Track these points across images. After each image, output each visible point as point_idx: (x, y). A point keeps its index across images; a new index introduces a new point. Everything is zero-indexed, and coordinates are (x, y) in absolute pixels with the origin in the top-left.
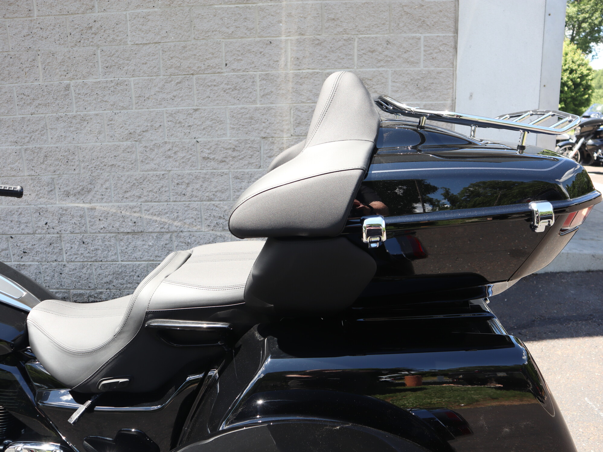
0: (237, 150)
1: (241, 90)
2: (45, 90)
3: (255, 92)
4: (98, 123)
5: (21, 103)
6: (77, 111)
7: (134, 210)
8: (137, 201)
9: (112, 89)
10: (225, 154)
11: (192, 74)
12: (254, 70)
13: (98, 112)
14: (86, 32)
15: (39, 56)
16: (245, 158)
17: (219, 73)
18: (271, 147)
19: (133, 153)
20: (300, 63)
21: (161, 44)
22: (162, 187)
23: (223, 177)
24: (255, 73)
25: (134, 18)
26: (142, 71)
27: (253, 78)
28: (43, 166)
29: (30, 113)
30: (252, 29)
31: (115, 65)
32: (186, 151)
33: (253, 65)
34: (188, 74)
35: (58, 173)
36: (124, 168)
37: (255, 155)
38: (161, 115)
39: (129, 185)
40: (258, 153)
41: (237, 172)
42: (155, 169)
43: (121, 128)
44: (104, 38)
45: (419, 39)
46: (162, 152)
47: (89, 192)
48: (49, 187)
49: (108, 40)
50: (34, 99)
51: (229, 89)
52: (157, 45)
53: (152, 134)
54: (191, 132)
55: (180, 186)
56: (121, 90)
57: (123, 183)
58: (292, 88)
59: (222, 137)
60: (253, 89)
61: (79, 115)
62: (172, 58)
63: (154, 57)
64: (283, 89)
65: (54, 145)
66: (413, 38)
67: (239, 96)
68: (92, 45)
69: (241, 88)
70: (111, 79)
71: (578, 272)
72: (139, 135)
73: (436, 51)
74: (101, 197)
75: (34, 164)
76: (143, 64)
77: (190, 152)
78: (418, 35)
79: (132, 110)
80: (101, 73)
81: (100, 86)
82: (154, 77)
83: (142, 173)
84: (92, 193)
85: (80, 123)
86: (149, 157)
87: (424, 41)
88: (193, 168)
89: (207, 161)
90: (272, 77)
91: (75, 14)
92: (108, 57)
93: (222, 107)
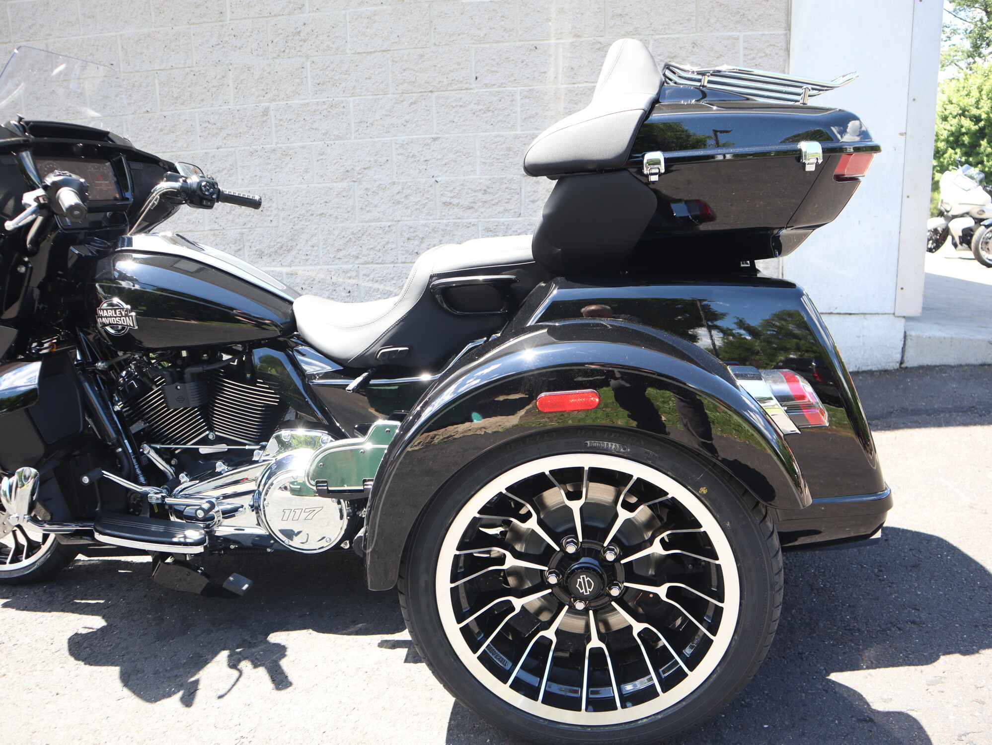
0: (489, 193)
1: (496, 112)
2: (237, 116)
3: (514, 115)
4: (305, 158)
5: (204, 134)
6: (277, 143)
7: (349, 275)
8: (352, 263)
9: (325, 113)
10: (473, 198)
11: (431, 92)
12: (513, 85)
13: (305, 143)
14: (293, 39)
15: (230, 72)
16: (500, 204)
17: (467, 89)
18: (535, 189)
19: (350, 198)
20: (575, 74)
21: (391, 52)
22: (388, 243)
23: (469, 228)
24: (514, 89)
25: (356, 19)
26: (364, 88)
27: (513, 95)
28: (230, 217)
29: (215, 147)
30: (510, 31)
31: (329, 82)
32: (421, 194)
33: (512, 79)
34: (425, 92)
35: (249, 226)
36: (337, 218)
37: (514, 199)
38: (389, 147)
39: (343, 241)
40: (517, 196)
41: (489, 222)
42: (379, 218)
43: (335, 164)
44: (316, 46)
45: (737, 39)
46: (388, 196)
47: (289, 251)
48: (237, 244)
49: (321, 48)
50: (221, 128)
51: (480, 110)
52: (385, 53)
53: (375, 171)
54: (428, 169)
55: (412, 242)
56: (336, 113)
57: (335, 238)
58: (564, 108)
59: (470, 175)
60: (511, 110)
61: (280, 148)
62: (404, 70)
63: (381, 70)
64: (551, 110)
65: (246, 189)
66: (729, 38)
67: (494, 120)
68: (300, 56)
69: (496, 110)
70: (324, 100)
71: (968, 365)
72: (359, 174)
73: (760, 54)
74: (305, 257)
75: (217, 215)
76: (366, 79)
77: (426, 196)
78: (735, 34)
79: (350, 141)
80: (310, 92)
81: (308, 108)
82: (381, 96)
83: (361, 224)
84: (294, 252)
85: (280, 159)
86: (371, 203)
87: (744, 42)
88: (430, 218)
89: (449, 207)
90: (538, 94)
91: (279, 15)
92: (321, 70)
93: (470, 134)
